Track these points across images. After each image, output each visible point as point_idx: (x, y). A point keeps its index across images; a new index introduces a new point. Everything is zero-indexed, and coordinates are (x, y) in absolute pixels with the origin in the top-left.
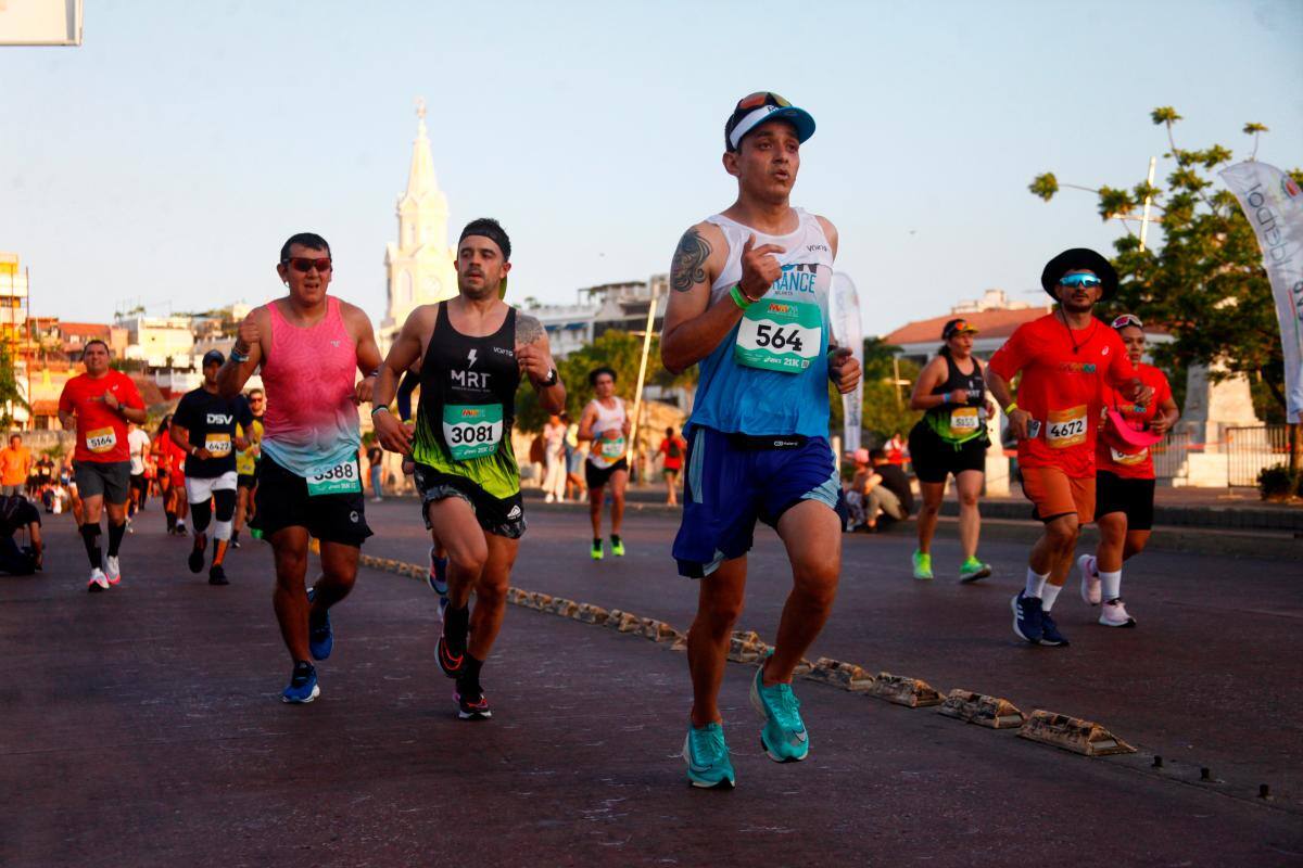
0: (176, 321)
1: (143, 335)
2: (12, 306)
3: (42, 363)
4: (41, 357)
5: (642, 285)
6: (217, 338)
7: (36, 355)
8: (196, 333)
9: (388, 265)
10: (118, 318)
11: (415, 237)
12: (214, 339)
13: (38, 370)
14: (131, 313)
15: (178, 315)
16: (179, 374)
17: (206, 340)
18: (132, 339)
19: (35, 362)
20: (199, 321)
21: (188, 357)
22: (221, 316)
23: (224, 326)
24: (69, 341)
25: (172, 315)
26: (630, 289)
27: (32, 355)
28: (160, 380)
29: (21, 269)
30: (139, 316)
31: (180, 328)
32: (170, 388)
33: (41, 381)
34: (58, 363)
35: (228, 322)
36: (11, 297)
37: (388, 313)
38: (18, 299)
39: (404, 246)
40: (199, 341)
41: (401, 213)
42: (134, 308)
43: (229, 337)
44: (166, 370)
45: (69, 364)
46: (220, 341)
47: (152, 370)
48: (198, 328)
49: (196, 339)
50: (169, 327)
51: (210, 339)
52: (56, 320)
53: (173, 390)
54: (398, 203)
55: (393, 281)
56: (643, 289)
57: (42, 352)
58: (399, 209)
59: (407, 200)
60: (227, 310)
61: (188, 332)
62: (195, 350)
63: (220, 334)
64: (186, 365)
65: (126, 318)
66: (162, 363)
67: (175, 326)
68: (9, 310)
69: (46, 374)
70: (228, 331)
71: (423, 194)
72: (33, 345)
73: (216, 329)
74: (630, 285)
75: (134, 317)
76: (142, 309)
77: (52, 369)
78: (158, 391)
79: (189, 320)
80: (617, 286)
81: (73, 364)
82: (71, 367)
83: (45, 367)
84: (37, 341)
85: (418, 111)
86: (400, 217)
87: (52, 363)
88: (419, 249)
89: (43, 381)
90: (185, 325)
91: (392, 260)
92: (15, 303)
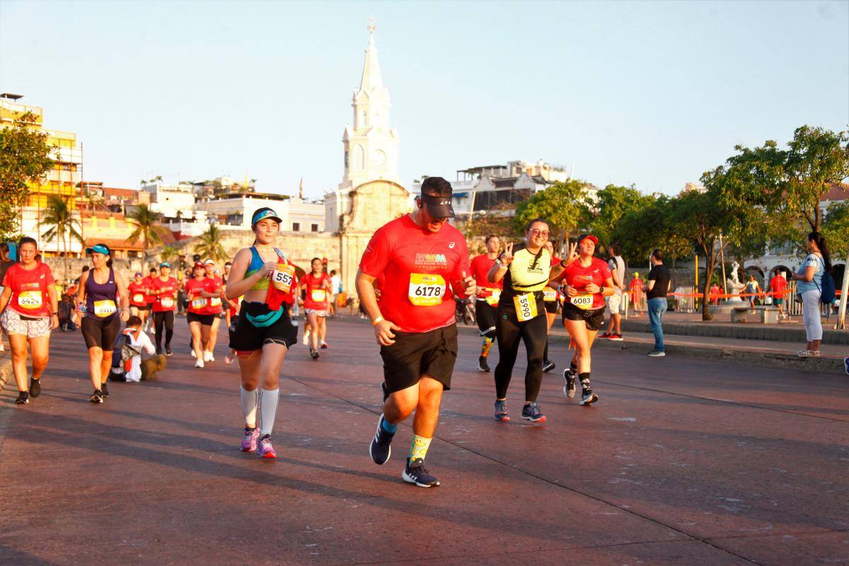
0: (182, 187)
1: (160, 196)
2: (70, 170)
3: (91, 212)
4: (91, 208)
5: (504, 168)
6: (211, 199)
7: (87, 207)
8: (196, 195)
9: (346, 142)
10: (143, 184)
11: (366, 122)
12: (209, 199)
13: (89, 217)
14: (152, 181)
15: (184, 183)
16: (186, 223)
17: (203, 200)
18: (153, 199)
19: (87, 211)
20: (197, 188)
21: (191, 212)
22: (214, 185)
23: (216, 191)
24: (109, 199)
25: (180, 184)
26: (496, 170)
27: (84, 207)
28: (173, 227)
29: (78, 144)
30: (157, 183)
31: (186, 192)
32: (180, 232)
33: (90, 224)
34: (102, 213)
35: (218, 188)
36: (70, 163)
37: (346, 177)
38: (75, 165)
39: (358, 128)
40: (198, 201)
41: (356, 103)
42: (154, 178)
43: (220, 199)
44: (177, 220)
45: (110, 213)
46: (213, 201)
47: (167, 220)
48: (198, 193)
49: (196, 200)
50: (179, 191)
51: (206, 200)
52: (101, 184)
53: (182, 234)
54: (354, 96)
55: (350, 154)
56: (504, 170)
57: (91, 205)
58: (354, 100)
59: (361, 93)
60: (218, 180)
61: (192, 195)
62: (196, 207)
63: (213, 197)
64: (190, 217)
65: (149, 184)
66: (174, 215)
67: (182, 190)
68: (69, 172)
69: (94, 219)
70: (219, 195)
71: (373, 89)
72: (85, 199)
73: (210, 193)
74: (497, 167)
75: (154, 183)
76: (159, 178)
77: (99, 217)
78: (172, 235)
79: (191, 186)
80: (488, 168)
81: (113, 213)
82: (111, 216)
83: (93, 215)
84: (88, 197)
85: (369, 28)
86: (354, 106)
87: (98, 212)
88: (369, 130)
89: (91, 225)
90: (189, 190)
91: (350, 138)
92: (73, 169)
